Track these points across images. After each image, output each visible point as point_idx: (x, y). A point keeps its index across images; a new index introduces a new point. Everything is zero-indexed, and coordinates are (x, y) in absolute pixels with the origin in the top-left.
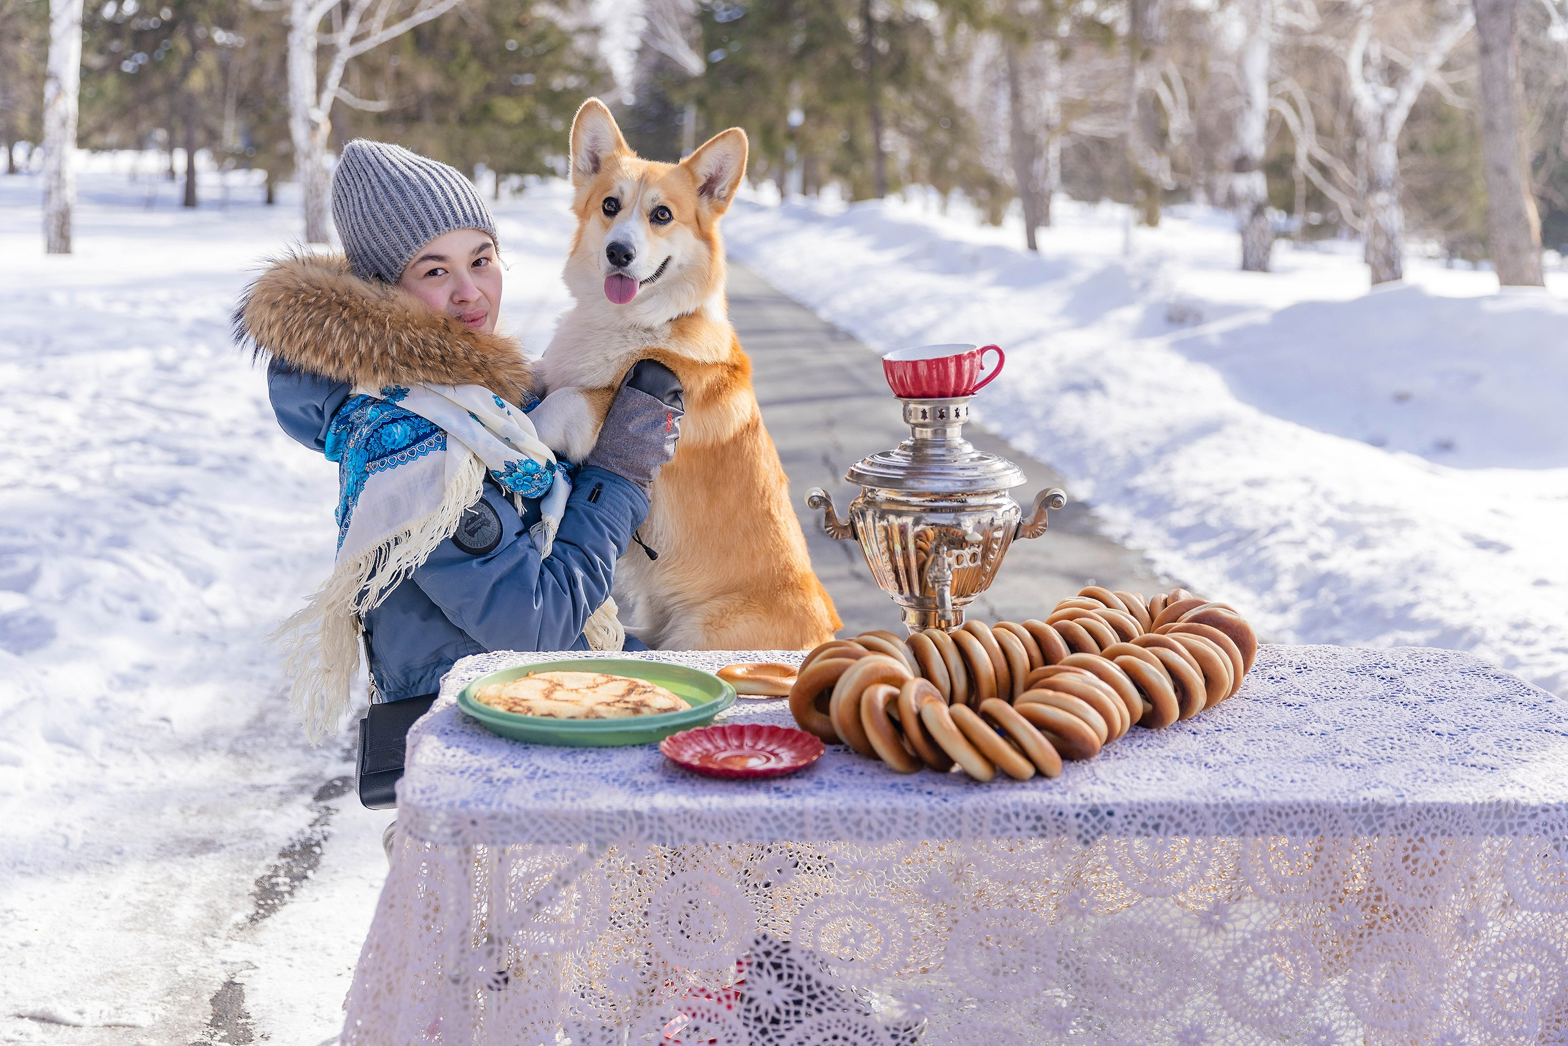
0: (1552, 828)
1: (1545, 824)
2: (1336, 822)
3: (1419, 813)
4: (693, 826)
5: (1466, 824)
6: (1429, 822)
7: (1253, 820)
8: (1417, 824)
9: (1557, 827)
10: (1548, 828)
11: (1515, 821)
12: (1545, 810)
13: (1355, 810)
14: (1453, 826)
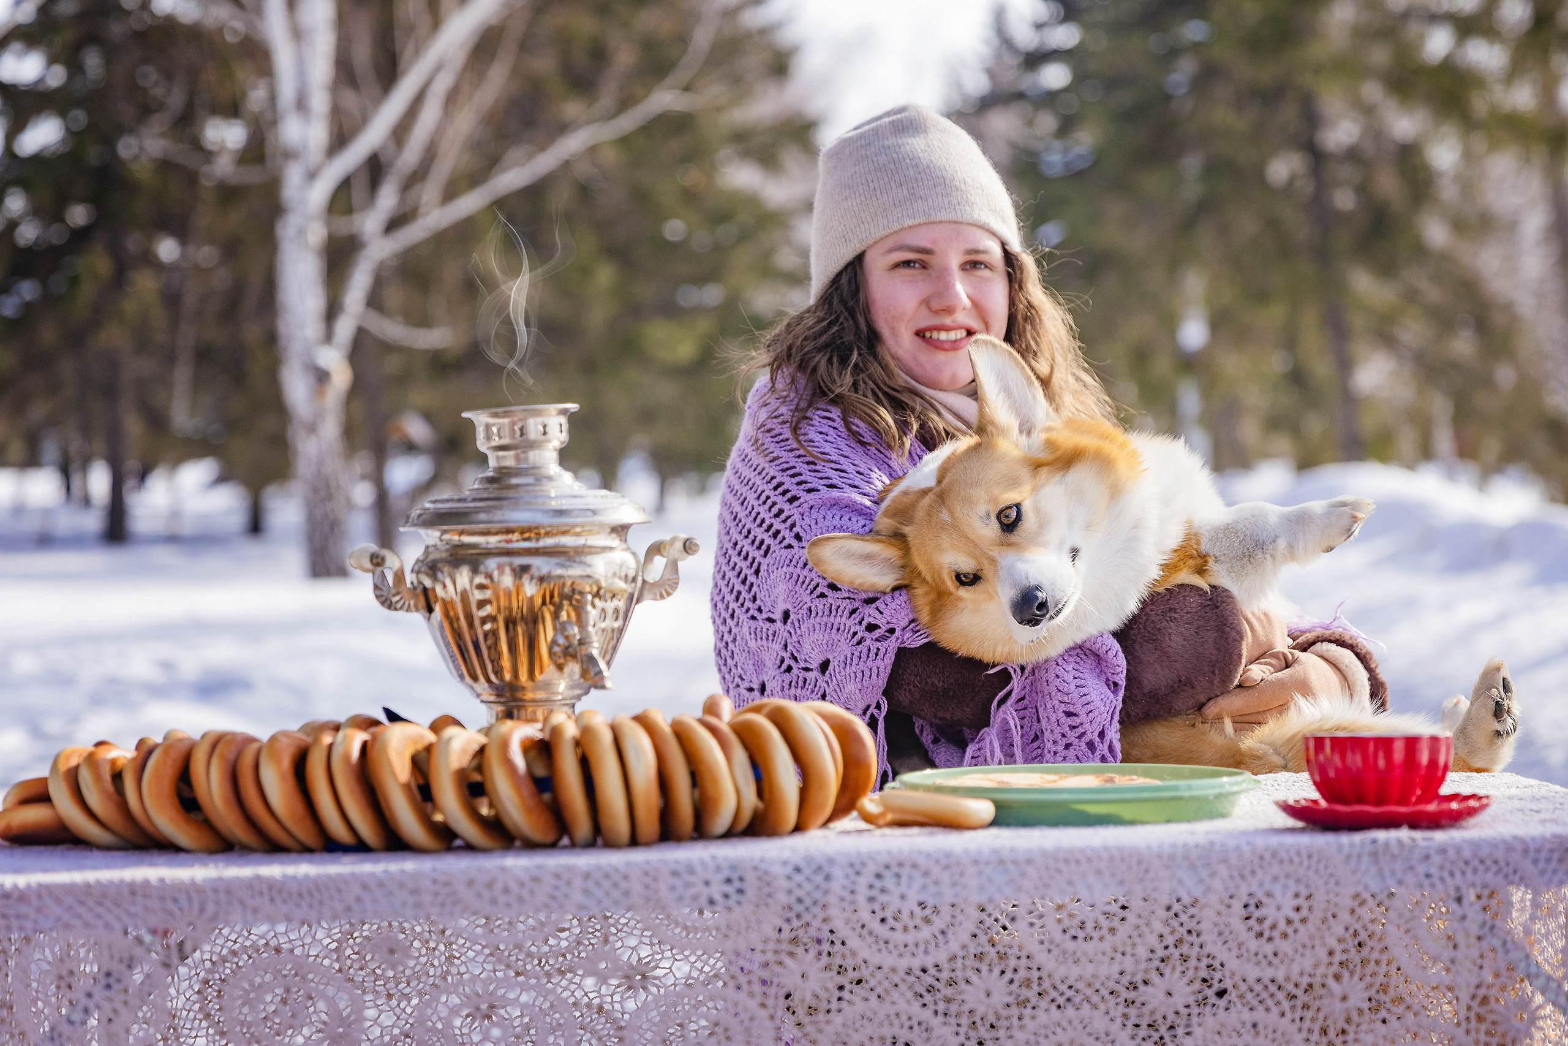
0: (1452, 874)
1: (1440, 868)
2: (1147, 871)
3: (1262, 858)
4: (272, 900)
5: (1330, 870)
6: (1276, 869)
7: (1031, 871)
8: (1259, 872)
9: (1458, 874)
14: (1311, 873)
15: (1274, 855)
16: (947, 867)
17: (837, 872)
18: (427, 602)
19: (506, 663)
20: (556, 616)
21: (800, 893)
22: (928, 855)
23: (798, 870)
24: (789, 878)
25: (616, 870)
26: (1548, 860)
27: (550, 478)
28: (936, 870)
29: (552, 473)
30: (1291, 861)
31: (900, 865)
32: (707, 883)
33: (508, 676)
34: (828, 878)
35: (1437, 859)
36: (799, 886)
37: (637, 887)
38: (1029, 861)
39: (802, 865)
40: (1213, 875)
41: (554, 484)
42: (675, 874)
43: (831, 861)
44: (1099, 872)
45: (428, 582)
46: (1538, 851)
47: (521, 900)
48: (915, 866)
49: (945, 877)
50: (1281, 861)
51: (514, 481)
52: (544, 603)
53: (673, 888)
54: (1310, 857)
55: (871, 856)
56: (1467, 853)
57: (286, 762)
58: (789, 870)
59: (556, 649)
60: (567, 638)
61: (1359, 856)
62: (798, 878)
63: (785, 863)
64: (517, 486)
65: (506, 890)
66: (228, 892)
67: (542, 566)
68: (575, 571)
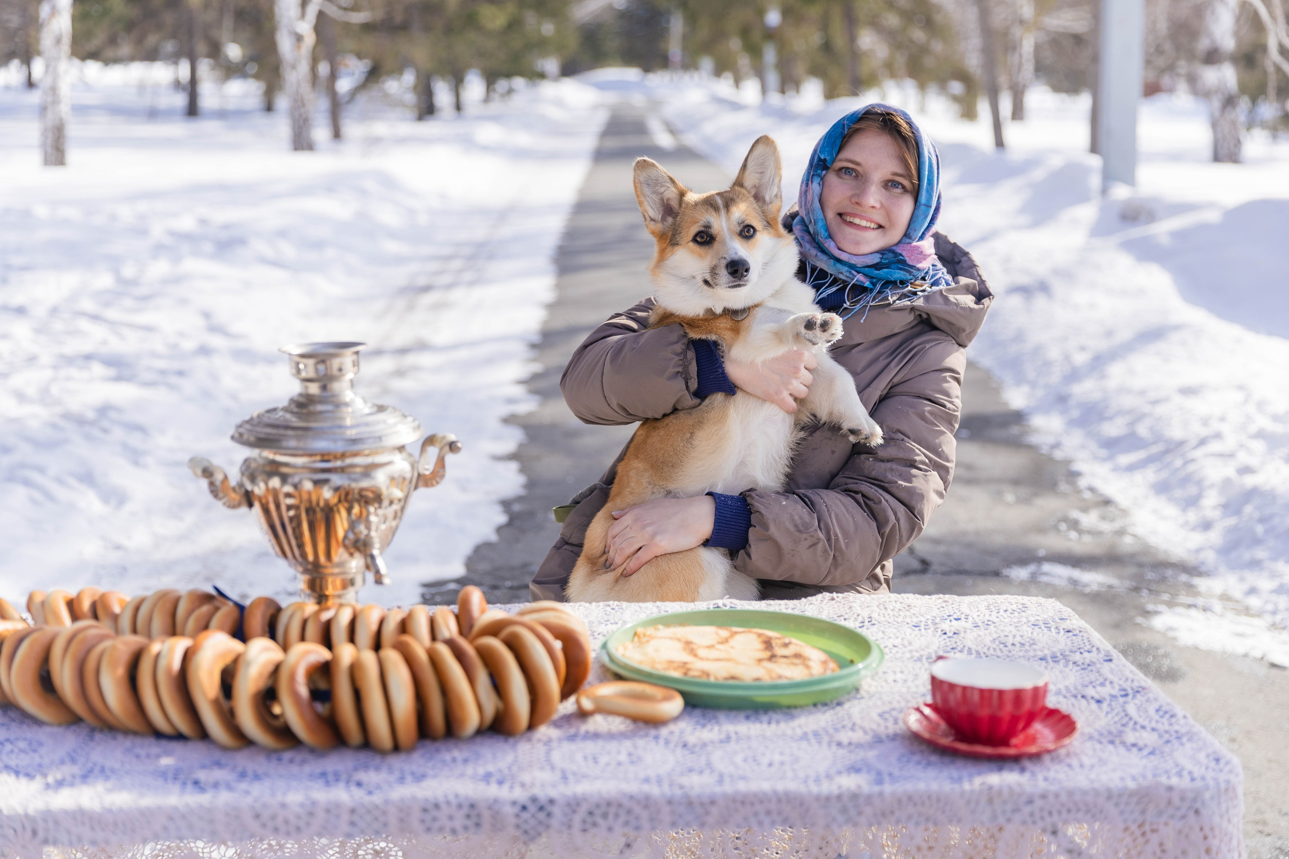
0: (1050, 813)
1: (1042, 810)
2: (807, 810)
7: (714, 810)
10: (1045, 814)
11: (1009, 807)
12: (1044, 796)
13: (828, 799)
15: (910, 798)
16: (646, 807)
17: (557, 811)
18: (249, 499)
19: (309, 549)
20: (349, 510)
21: (525, 827)
22: (631, 797)
23: (524, 808)
24: (517, 816)
25: (377, 807)
26: (1127, 804)
27: (347, 405)
28: (637, 809)
29: (347, 399)
30: (923, 804)
31: (609, 804)
32: (451, 818)
33: (311, 558)
34: (549, 815)
35: (1039, 803)
36: (526, 821)
37: (393, 820)
38: (713, 802)
39: (528, 804)
40: (860, 814)
41: (350, 409)
42: (425, 810)
43: (552, 801)
44: (768, 813)
45: (249, 487)
46: (1120, 795)
47: (298, 829)
48: (620, 805)
49: (644, 815)
50: (915, 805)
51: (320, 408)
52: (340, 501)
53: (423, 821)
54: (938, 800)
55: (585, 799)
56: (1064, 798)
57: (121, 671)
58: (516, 809)
59: (347, 542)
60: (355, 534)
61: (978, 802)
62: (525, 815)
63: (514, 803)
64: (321, 412)
65: (287, 822)
66: (56, 822)
67: (337, 480)
68: (365, 484)
